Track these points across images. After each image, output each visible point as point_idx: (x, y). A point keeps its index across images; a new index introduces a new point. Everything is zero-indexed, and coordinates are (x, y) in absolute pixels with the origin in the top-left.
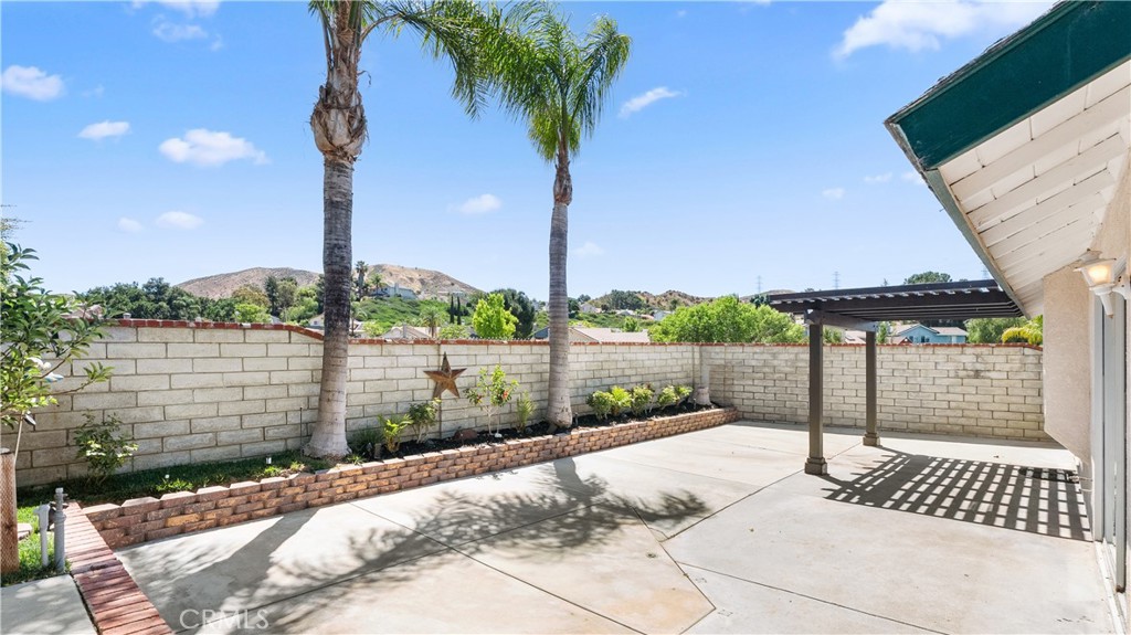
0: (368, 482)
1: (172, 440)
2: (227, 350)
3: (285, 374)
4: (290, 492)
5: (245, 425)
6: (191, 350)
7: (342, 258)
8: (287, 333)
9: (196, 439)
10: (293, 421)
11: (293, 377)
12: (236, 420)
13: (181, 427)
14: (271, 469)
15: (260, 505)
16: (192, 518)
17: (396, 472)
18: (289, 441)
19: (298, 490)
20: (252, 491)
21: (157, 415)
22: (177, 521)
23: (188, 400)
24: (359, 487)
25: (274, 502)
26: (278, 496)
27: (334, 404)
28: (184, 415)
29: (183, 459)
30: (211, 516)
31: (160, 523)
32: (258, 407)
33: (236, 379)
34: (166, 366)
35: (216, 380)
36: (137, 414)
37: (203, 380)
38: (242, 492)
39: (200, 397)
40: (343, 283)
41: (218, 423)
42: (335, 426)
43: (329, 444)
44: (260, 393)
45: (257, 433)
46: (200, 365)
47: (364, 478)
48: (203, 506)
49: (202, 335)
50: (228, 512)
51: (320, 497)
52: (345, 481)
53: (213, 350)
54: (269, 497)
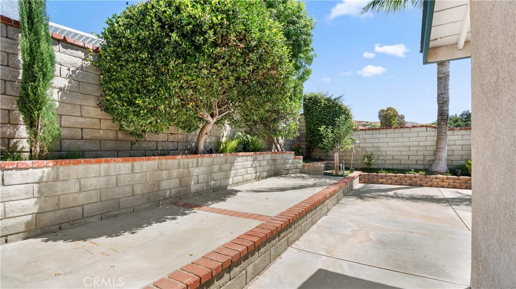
0: (449, 183)
1: (388, 161)
2: (404, 135)
3: (425, 142)
4: (415, 179)
5: (410, 159)
6: (393, 135)
7: (443, 98)
8: (426, 128)
9: (395, 162)
10: (428, 159)
11: (428, 143)
12: (407, 157)
13: (390, 158)
14: (412, 172)
15: (404, 181)
16: (384, 180)
17: (465, 181)
18: (426, 166)
19: (418, 179)
20: (402, 176)
21: (384, 154)
22: (381, 180)
23: (392, 150)
24: (444, 184)
25: (409, 181)
26: (411, 180)
27: (440, 153)
28: (391, 154)
29: (391, 167)
30: (390, 181)
31: (377, 180)
32: (415, 153)
33: (407, 144)
34: (387, 140)
35: (400, 144)
36: (379, 153)
37: (397, 144)
38: (399, 176)
39: (396, 149)
40: (444, 107)
41: (401, 157)
42: (440, 161)
43: (437, 167)
44: (415, 149)
45: (414, 162)
46: (396, 140)
47: (447, 181)
48: (388, 178)
49: (396, 131)
50: (394, 181)
51: (427, 184)
52: (438, 180)
53: (400, 135)
54: (408, 180)
